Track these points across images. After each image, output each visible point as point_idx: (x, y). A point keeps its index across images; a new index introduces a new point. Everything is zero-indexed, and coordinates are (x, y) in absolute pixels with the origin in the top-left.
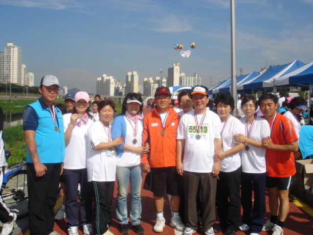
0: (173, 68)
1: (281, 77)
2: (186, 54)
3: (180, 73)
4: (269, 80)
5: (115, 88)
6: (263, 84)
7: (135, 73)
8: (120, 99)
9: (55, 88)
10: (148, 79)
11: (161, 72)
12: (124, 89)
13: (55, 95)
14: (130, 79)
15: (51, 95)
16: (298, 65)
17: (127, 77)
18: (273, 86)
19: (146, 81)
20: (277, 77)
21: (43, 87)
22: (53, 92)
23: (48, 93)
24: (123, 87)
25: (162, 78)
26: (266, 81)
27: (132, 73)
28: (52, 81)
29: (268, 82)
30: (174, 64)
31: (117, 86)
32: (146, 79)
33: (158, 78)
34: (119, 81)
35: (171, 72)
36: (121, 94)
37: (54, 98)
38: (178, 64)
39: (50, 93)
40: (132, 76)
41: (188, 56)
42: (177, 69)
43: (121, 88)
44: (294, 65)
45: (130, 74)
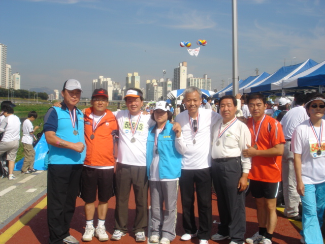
0: (179, 69)
1: (290, 79)
2: (194, 52)
3: (188, 74)
4: (278, 82)
5: (113, 91)
6: (272, 87)
7: (136, 74)
8: (119, 103)
9: (77, 92)
10: (151, 81)
11: (165, 73)
12: (123, 92)
13: (77, 99)
14: (130, 82)
15: (73, 99)
16: (311, 64)
17: (127, 78)
18: (281, 88)
19: (149, 84)
20: (286, 78)
21: (66, 91)
22: (75, 96)
23: (70, 96)
24: (122, 90)
25: (167, 80)
26: (274, 83)
27: (133, 74)
28: (75, 85)
29: (276, 84)
30: (181, 64)
31: (115, 89)
32: (148, 81)
33: (162, 80)
34: (118, 83)
35: (177, 72)
36: (120, 98)
37: (76, 102)
38: (185, 64)
39: (72, 97)
40: (133, 78)
41: (197, 55)
42: (184, 70)
43: (120, 91)
44: (306, 65)
45: (130, 75)
